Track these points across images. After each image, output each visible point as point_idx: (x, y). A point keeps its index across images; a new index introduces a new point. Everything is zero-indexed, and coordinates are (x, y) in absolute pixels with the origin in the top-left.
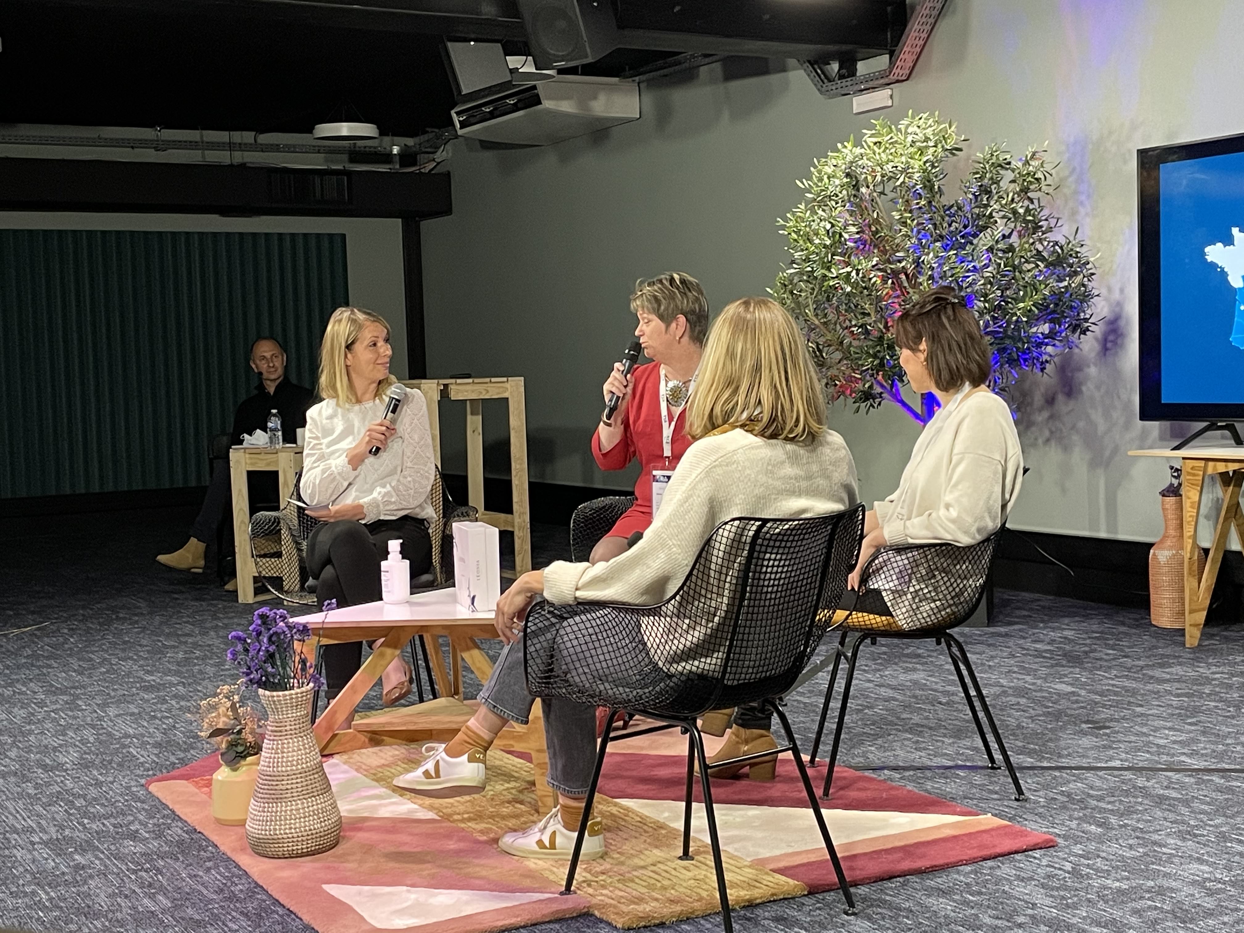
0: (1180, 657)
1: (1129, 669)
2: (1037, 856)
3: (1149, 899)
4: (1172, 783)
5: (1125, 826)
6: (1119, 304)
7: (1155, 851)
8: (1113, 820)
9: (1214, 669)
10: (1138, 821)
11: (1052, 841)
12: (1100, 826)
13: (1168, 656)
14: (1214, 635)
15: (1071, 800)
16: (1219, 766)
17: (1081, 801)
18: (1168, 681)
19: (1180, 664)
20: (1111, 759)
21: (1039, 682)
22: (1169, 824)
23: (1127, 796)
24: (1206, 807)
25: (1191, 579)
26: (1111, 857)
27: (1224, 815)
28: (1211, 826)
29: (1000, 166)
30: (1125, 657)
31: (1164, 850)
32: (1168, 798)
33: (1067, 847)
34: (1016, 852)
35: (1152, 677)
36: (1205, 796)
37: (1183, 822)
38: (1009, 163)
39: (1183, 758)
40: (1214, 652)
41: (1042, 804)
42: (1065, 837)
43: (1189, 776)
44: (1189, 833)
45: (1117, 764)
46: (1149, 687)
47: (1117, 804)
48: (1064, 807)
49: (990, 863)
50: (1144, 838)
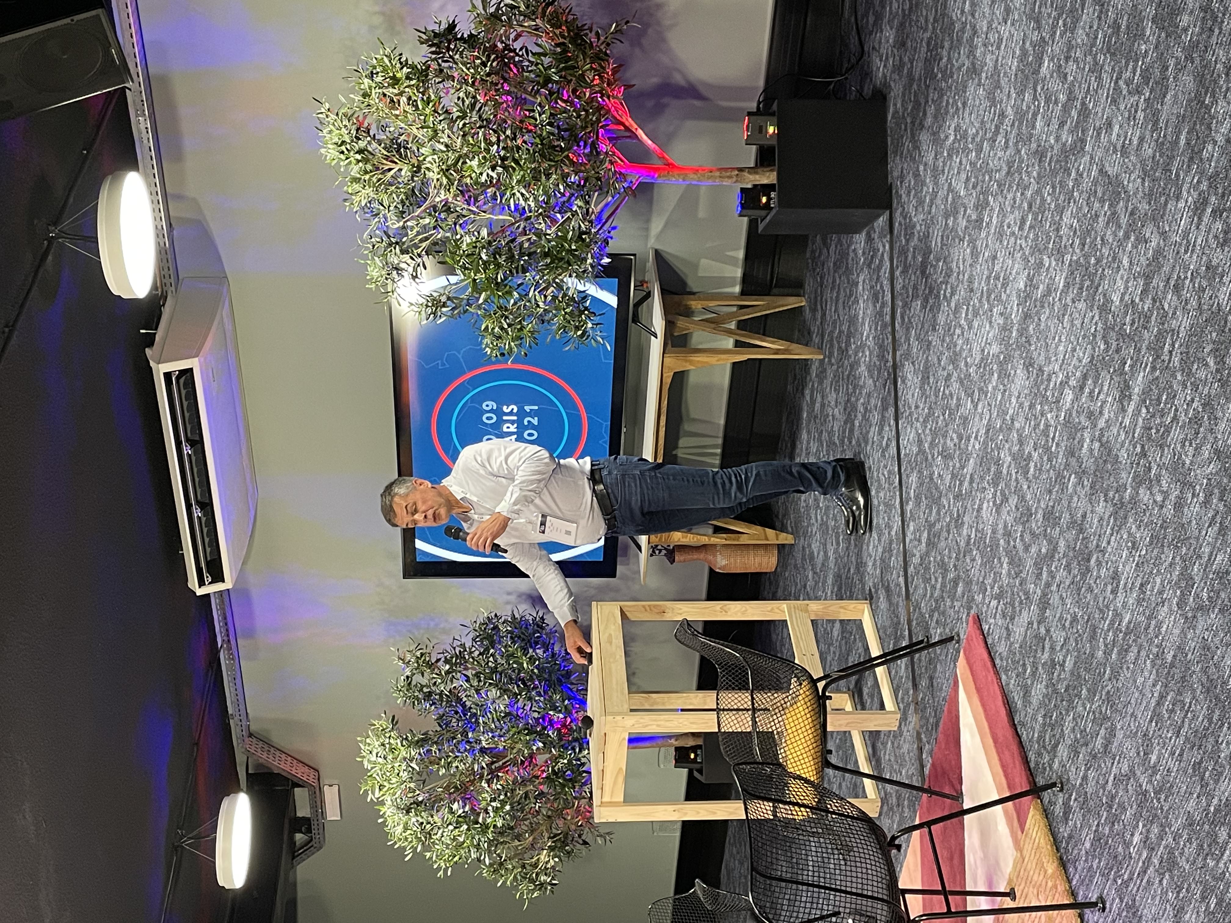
0: (803, 547)
1: (817, 583)
2: (987, 627)
3: (1015, 542)
4: (915, 539)
5: (955, 566)
6: (520, 595)
7: (974, 543)
8: (951, 575)
9: (813, 521)
10: (950, 558)
11: (974, 617)
12: (957, 585)
13: (804, 556)
14: (783, 524)
15: (937, 608)
16: (898, 507)
17: (936, 601)
18: (826, 553)
19: (810, 545)
20: (898, 585)
21: (832, 649)
22: (951, 536)
23: (930, 568)
24: (934, 511)
25: (741, 539)
26: (983, 572)
27: (940, 497)
28: (949, 507)
29: (410, 684)
30: (805, 587)
31: (973, 536)
32: (929, 539)
33: (977, 606)
34: (986, 643)
35: (823, 564)
36: (924, 513)
37: (948, 525)
38: (408, 677)
39: (893, 533)
40: (798, 522)
41: (942, 630)
42: (969, 608)
43: (908, 526)
44: (956, 521)
45: (901, 580)
46: (832, 565)
47: (937, 575)
48: (944, 613)
49: (998, 661)
50: (964, 551)
